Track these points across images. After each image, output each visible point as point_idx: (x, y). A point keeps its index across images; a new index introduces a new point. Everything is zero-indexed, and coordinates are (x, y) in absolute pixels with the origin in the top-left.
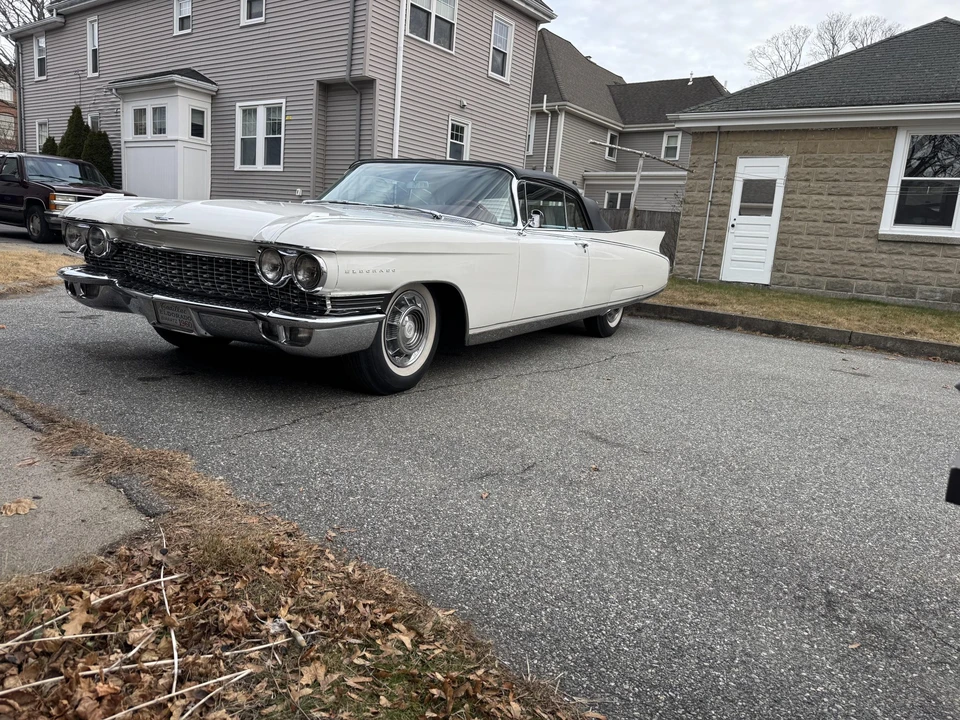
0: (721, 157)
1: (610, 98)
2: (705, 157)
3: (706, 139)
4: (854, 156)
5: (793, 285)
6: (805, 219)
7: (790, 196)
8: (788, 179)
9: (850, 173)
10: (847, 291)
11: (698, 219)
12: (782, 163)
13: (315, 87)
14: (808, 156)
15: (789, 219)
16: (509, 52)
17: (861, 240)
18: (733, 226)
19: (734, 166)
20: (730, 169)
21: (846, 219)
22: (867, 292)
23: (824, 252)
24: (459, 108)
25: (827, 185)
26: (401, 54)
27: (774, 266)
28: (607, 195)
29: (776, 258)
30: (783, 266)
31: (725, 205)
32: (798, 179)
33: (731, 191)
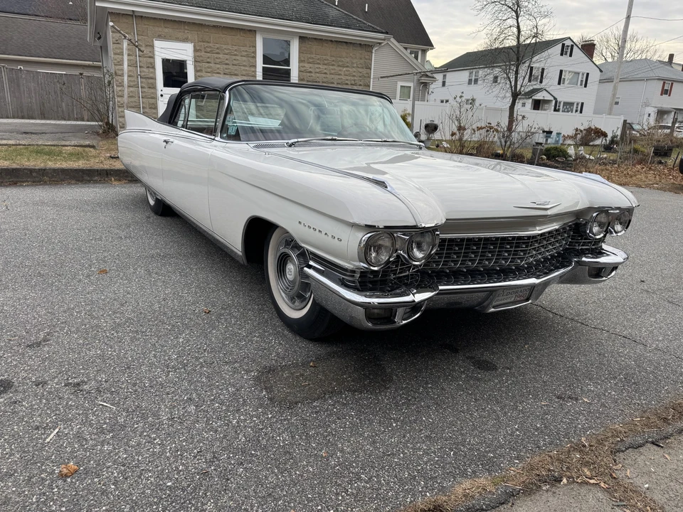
0: (140, 37)
3: (126, 20)
7: (198, 74)
8: (196, 61)
9: (234, 60)
11: (131, 89)
12: (189, 48)
18: (162, 96)
19: (153, 46)
20: (150, 49)
25: (222, 67)
31: (152, 78)
32: (202, 61)
33: (154, 67)
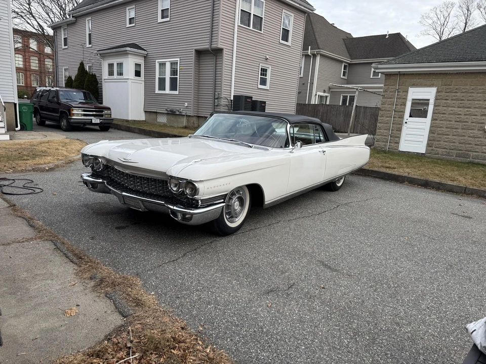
0: (400, 87)
1: (344, 46)
2: (391, 87)
3: (393, 77)
4: (472, 87)
5: (438, 154)
6: (445, 120)
7: (437, 108)
8: (436, 99)
9: (470, 96)
10: (467, 158)
11: (388, 119)
12: (433, 90)
13: (194, 53)
14: (447, 87)
15: (436, 120)
16: (291, 29)
17: (475, 131)
18: (406, 123)
19: (407, 92)
20: (405, 94)
21: (467, 120)
22: (478, 159)
23: (455, 137)
24: (264, 60)
25: (457, 102)
26: (236, 35)
27: (428, 144)
28: (342, 97)
29: (429, 140)
30: (433, 144)
31: (402, 112)
32: (442, 99)
33: (405, 105)
